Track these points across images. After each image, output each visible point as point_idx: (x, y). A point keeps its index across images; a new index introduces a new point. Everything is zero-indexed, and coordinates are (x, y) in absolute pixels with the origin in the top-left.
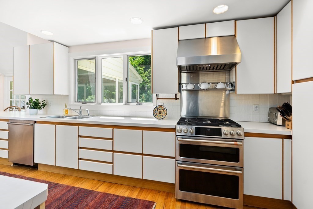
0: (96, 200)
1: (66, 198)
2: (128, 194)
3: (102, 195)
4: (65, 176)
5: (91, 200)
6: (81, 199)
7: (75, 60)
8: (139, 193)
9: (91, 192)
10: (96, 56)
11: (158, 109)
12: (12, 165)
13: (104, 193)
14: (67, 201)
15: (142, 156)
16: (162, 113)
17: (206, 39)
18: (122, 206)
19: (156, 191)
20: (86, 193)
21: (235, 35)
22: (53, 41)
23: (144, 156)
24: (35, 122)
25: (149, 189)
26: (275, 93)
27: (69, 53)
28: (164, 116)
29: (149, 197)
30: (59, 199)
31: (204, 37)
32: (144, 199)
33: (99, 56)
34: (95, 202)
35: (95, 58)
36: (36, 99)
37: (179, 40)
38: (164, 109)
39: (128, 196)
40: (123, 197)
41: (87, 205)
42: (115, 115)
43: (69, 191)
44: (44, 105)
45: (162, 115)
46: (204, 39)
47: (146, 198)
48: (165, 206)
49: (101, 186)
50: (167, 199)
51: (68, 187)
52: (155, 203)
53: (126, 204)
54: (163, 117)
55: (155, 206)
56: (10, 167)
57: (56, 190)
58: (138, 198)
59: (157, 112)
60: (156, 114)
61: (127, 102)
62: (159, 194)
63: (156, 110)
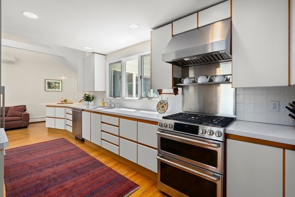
0: (101, 171)
1: (86, 164)
2: (125, 174)
3: (107, 169)
4: (95, 150)
5: (98, 171)
6: (94, 168)
7: (110, 64)
8: (133, 175)
9: (102, 165)
10: (121, 59)
11: (161, 104)
12: (75, 137)
13: (110, 168)
14: (85, 167)
15: (137, 144)
16: (164, 108)
17: (199, 29)
18: (114, 181)
19: (148, 177)
20: (99, 164)
21: (231, 17)
22: (94, 53)
23: (138, 144)
24: (83, 110)
25: (143, 174)
26: (289, 85)
27: (106, 59)
28: (165, 110)
29: (138, 180)
30: (82, 164)
31: (196, 27)
32: (133, 181)
33: (123, 60)
34: (100, 172)
35: (120, 62)
36: (88, 95)
37: (173, 36)
38: (166, 104)
39: (124, 175)
40: (119, 175)
41: (94, 173)
42: (132, 108)
43: (91, 161)
44: (93, 99)
45: (164, 109)
46: (197, 30)
47: (135, 181)
48: (145, 192)
49: (111, 163)
50: (152, 187)
51: (92, 157)
52: (139, 187)
53: (118, 180)
54: (164, 112)
55: (138, 189)
56: (74, 138)
57: (85, 158)
58: (130, 179)
59: (160, 106)
60: (159, 108)
61: (141, 97)
62: (148, 180)
63: (160, 104)
